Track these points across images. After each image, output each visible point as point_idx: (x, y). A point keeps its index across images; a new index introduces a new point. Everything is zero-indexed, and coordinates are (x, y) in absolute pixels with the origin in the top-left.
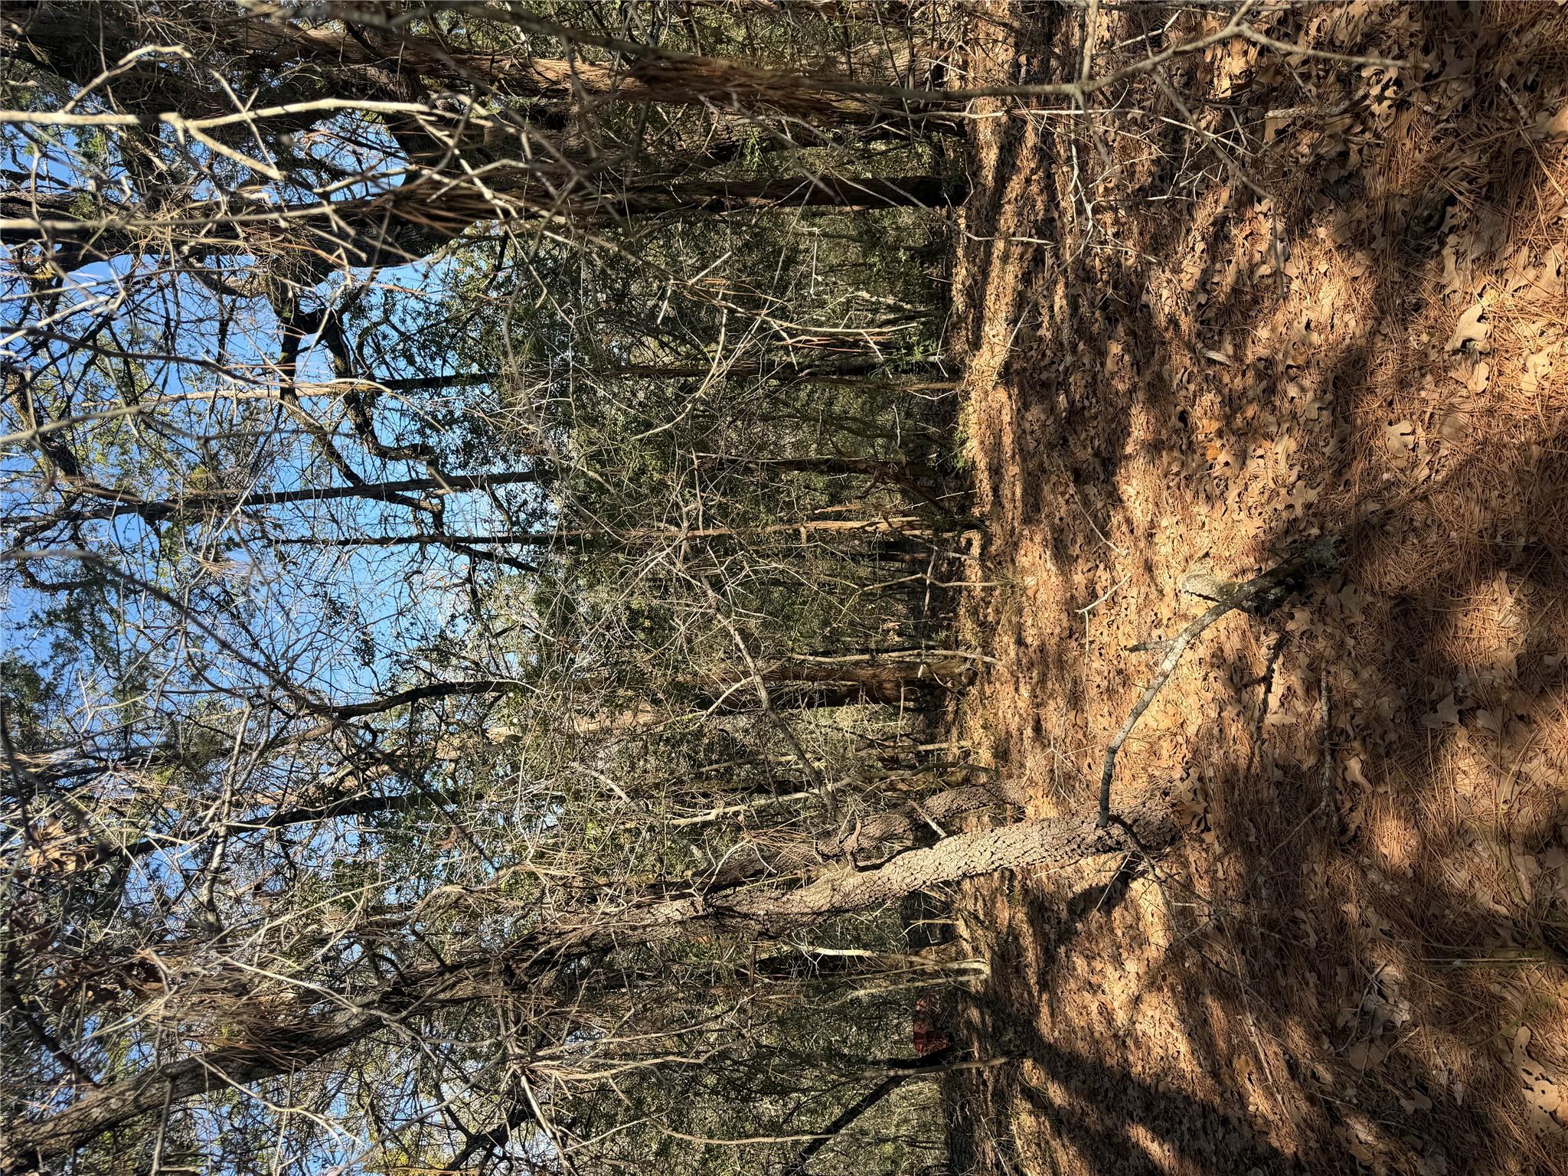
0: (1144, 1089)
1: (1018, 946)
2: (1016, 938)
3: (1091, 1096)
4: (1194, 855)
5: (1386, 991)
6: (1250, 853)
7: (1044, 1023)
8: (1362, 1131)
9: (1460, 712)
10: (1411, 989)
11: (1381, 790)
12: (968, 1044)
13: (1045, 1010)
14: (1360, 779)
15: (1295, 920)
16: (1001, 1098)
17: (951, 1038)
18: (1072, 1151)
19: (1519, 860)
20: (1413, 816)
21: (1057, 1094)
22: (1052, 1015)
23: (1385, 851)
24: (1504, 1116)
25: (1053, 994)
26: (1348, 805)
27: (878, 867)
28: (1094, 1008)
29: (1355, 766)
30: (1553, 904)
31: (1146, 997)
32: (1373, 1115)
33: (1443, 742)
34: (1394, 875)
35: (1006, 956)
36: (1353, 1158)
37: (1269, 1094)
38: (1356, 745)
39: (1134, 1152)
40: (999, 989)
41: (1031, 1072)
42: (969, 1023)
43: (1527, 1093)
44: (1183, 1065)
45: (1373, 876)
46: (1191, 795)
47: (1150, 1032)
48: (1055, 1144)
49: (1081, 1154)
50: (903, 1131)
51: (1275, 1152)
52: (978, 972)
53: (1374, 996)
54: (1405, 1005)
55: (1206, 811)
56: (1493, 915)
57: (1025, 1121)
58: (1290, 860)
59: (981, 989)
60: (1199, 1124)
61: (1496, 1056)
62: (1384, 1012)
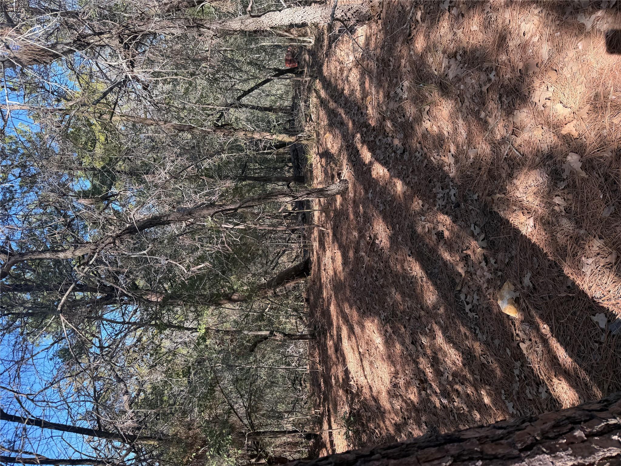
0: (346, 98)
1: (323, 38)
2: (323, 34)
3: (332, 96)
4: (374, 26)
5: (404, 89)
6: (386, 33)
7: (325, 68)
8: (389, 124)
9: (449, 6)
10: (409, 89)
11: (423, 25)
12: (303, 67)
13: (326, 64)
14: (419, 19)
15: (389, 60)
16: (309, 89)
17: (299, 63)
18: (324, 112)
19: (444, 59)
20: (427, 37)
21: (323, 94)
22: (327, 66)
23: (417, 45)
24: (417, 127)
25: (329, 60)
26: (414, 27)
27: (259, 16)
28: (338, 68)
29: (419, 14)
30: (447, 75)
31: (353, 69)
32: (392, 121)
33: (443, 15)
34: (416, 54)
35: (319, 40)
36: (385, 130)
37: (373, 109)
38: (422, 7)
39: (339, 116)
40: (316, 50)
41: (318, 85)
42: (305, 60)
43: (423, 123)
44: (357, 94)
45: (412, 53)
46: (378, 4)
47: (352, 81)
48: (320, 109)
49: (326, 113)
50: (278, 92)
51: (370, 125)
52: (310, 42)
53: (400, 89)
54: (406, 93)
55: (381, 12)
56: (433, 74)
57: (313, 100)
58: (394, 40)
59: (310, 48)
60: (356, 112)
61: (420, 111)
62: (400, 94)
